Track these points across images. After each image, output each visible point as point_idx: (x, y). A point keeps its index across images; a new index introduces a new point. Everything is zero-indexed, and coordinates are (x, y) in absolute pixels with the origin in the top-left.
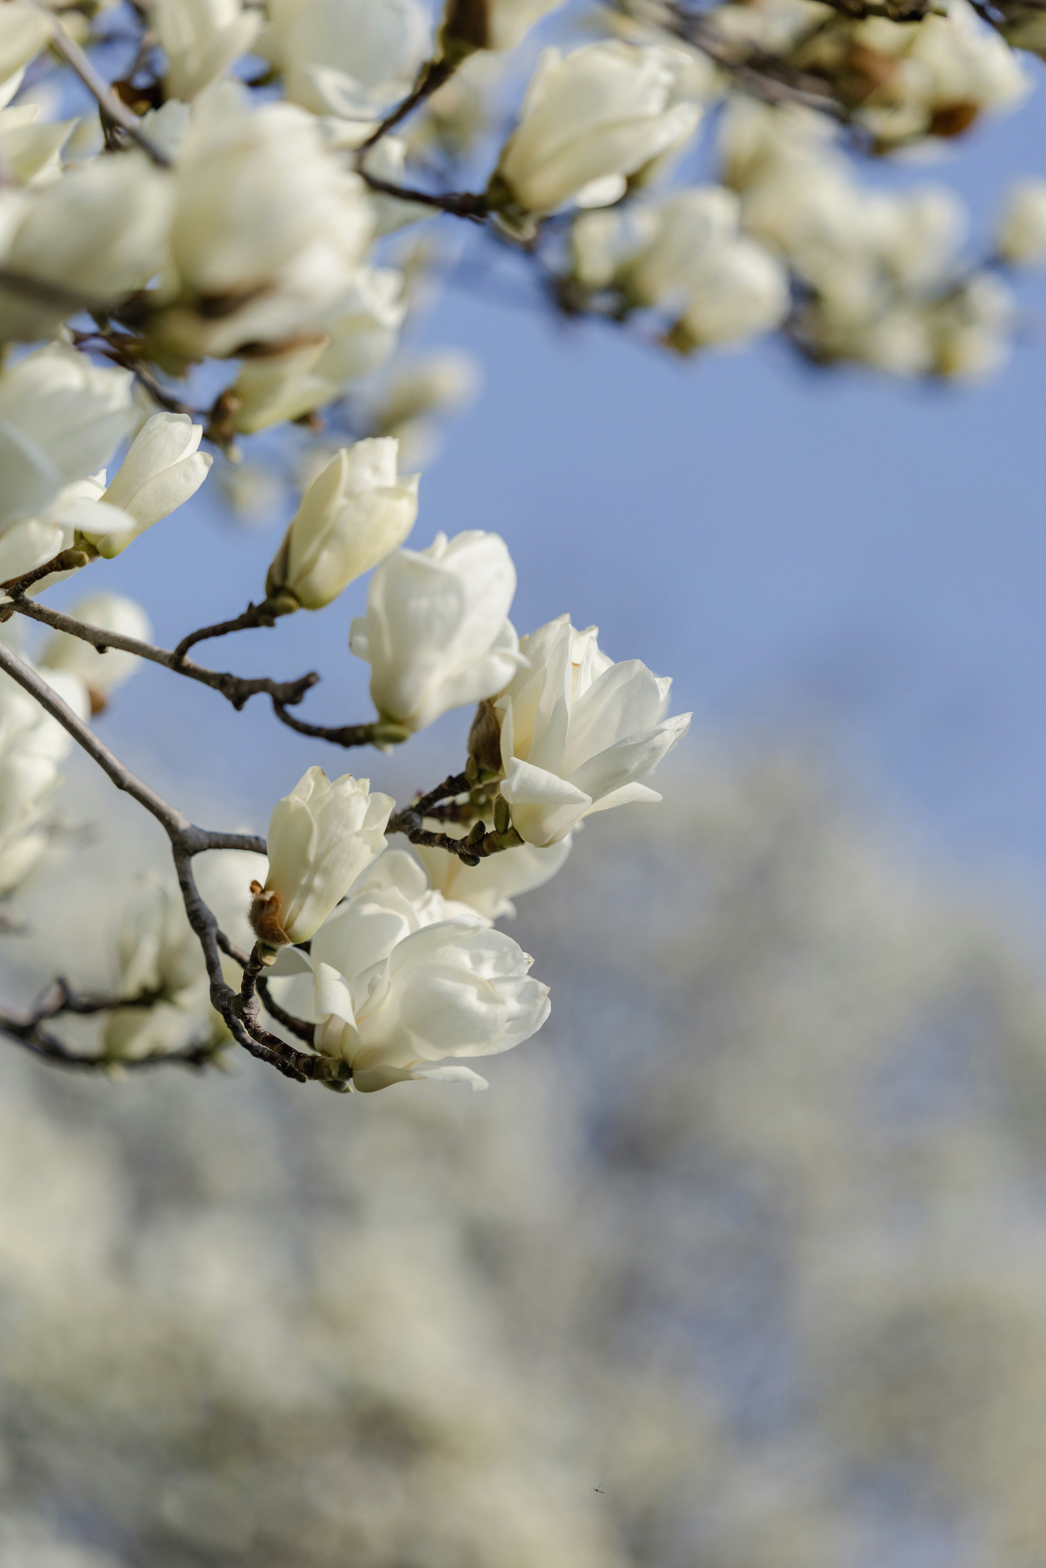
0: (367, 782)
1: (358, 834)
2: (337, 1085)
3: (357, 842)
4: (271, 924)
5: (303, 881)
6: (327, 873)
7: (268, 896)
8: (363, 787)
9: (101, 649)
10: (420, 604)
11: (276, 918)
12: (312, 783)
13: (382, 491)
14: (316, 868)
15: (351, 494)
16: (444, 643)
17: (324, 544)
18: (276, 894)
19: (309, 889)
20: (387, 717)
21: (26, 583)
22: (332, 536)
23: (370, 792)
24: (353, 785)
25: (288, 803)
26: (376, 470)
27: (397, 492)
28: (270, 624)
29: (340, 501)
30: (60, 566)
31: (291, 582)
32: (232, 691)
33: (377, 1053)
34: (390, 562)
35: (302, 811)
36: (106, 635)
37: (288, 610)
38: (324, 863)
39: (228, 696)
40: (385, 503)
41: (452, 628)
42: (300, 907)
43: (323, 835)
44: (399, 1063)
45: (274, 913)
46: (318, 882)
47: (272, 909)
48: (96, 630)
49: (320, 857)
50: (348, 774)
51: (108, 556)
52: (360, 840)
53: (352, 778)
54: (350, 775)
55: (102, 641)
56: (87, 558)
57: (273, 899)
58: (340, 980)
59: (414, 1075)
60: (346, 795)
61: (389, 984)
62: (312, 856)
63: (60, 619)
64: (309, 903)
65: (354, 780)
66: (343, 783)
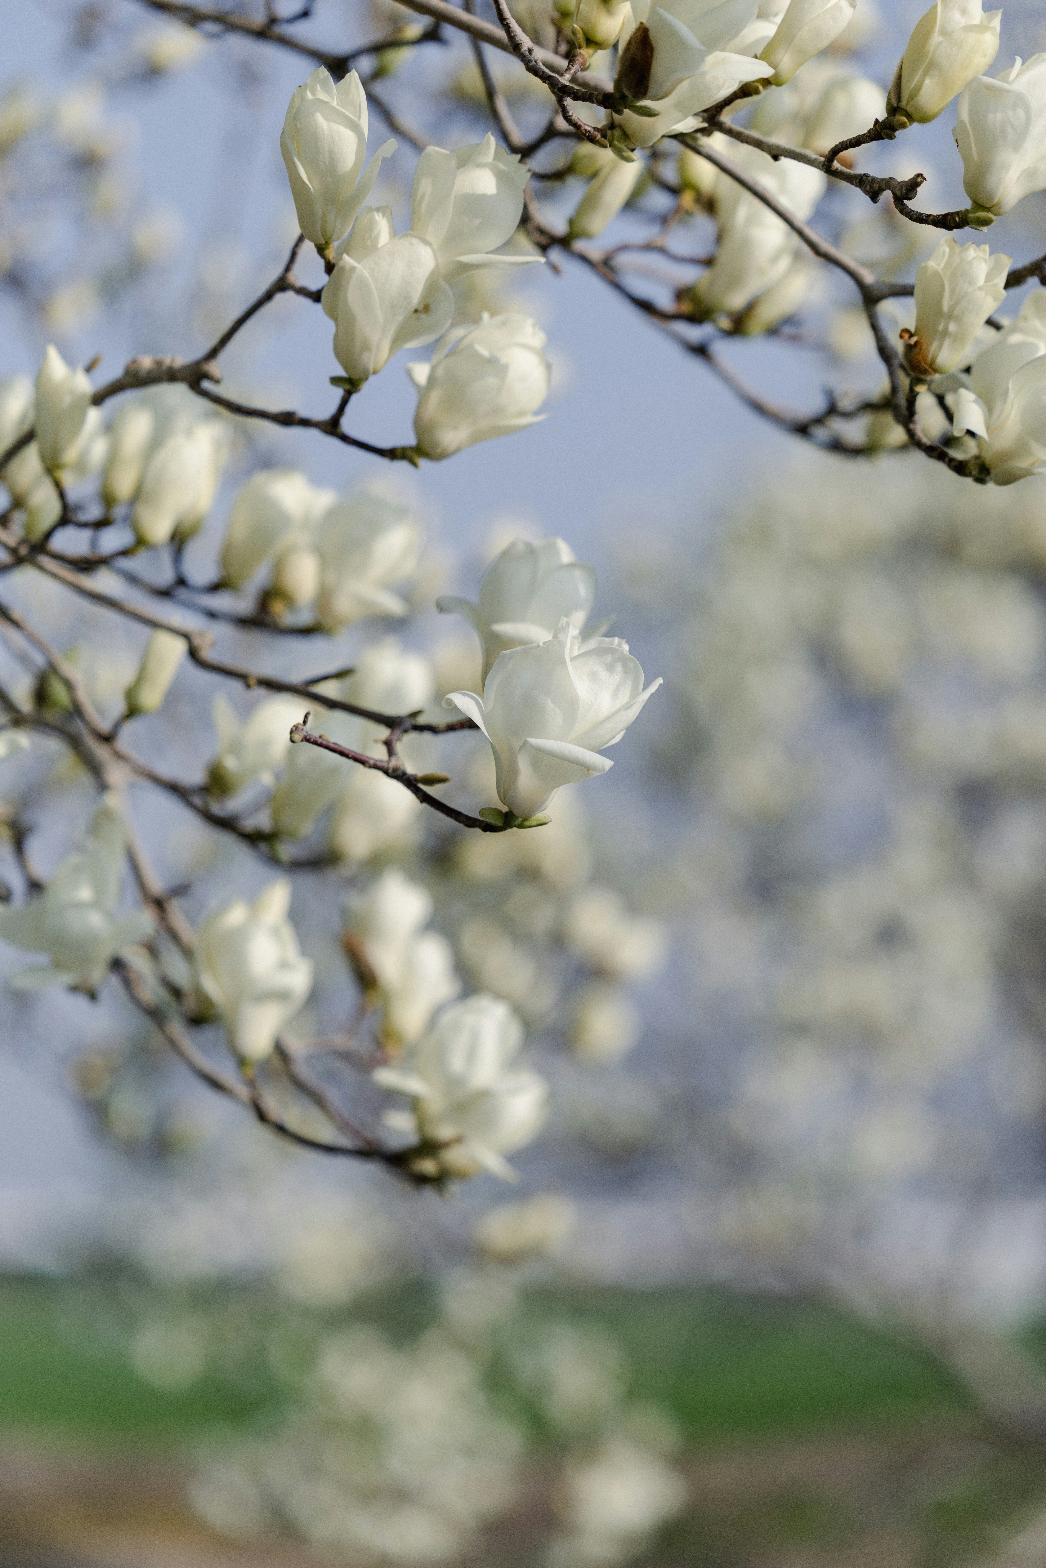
0: (987, 248)
1: (980, 288)
2: (981, 480)
3: (981, 294)
4: (918, 362)
5: (941, 327)
6: (958, 320)
7: (913, 340)
8: (984, 251)
9: (776, 158)
10: (995, 118)
11: (920, 357)
12: (947, 250)
13: (969, 28)
14: (950, 316)
15: (944, 33)
16: (1017, 146)
17: (926, 73)
18: (919, 338)
19: (945, 333)
20: (978, 205)
21: (718, 109)
22: (932, 66)
23: (990, 254)
24: (975, 250)
25: (926, 267)
26: (964, 11)
27: (982, 28)
28: (891, 137)
29: (936, 38)
30: (742, 95)
31: (903, 104)
32: (868, 188)
33: (1005, 456)
34: (973, 86)
35: (936, 273)
36: (778, 147)
37: (903, 126)
38: (956, 312)
39: (866, 192)
40: (972, 37)
41: (1022, 134)
42: (940, 347)
43: (953, 291)
44: (1022, 463)
45: (918, 354)
46: (952, 327)
47: (917, 350)
48: (770, 144)
49: (952, 308)
50: (971, 242)
51: (779, 84)
52: (983, 293)
53: (974, 245)
54: (973, 243)
55: (775, 152)
56: (761, 88)
57: (916, 343)
58: (975, 402)
59: (1035, 470)
60: (969, 259)
61: (1012, 403)
62: (945, 307)
63: (745, 135)
64: (947, 343)
65: (976, 247)
66: (967, 249)
